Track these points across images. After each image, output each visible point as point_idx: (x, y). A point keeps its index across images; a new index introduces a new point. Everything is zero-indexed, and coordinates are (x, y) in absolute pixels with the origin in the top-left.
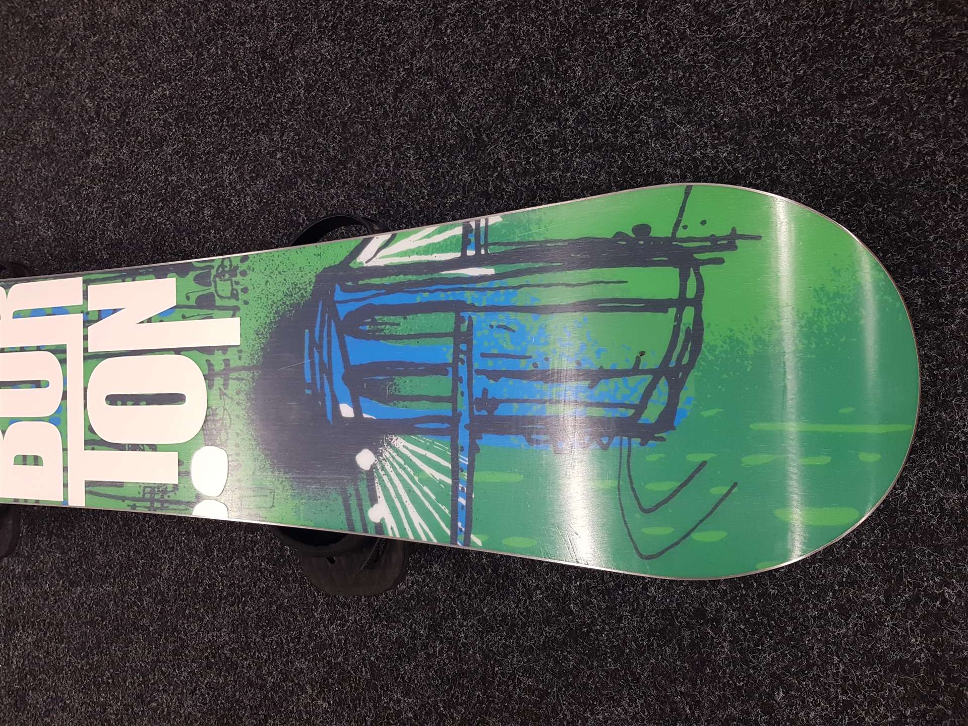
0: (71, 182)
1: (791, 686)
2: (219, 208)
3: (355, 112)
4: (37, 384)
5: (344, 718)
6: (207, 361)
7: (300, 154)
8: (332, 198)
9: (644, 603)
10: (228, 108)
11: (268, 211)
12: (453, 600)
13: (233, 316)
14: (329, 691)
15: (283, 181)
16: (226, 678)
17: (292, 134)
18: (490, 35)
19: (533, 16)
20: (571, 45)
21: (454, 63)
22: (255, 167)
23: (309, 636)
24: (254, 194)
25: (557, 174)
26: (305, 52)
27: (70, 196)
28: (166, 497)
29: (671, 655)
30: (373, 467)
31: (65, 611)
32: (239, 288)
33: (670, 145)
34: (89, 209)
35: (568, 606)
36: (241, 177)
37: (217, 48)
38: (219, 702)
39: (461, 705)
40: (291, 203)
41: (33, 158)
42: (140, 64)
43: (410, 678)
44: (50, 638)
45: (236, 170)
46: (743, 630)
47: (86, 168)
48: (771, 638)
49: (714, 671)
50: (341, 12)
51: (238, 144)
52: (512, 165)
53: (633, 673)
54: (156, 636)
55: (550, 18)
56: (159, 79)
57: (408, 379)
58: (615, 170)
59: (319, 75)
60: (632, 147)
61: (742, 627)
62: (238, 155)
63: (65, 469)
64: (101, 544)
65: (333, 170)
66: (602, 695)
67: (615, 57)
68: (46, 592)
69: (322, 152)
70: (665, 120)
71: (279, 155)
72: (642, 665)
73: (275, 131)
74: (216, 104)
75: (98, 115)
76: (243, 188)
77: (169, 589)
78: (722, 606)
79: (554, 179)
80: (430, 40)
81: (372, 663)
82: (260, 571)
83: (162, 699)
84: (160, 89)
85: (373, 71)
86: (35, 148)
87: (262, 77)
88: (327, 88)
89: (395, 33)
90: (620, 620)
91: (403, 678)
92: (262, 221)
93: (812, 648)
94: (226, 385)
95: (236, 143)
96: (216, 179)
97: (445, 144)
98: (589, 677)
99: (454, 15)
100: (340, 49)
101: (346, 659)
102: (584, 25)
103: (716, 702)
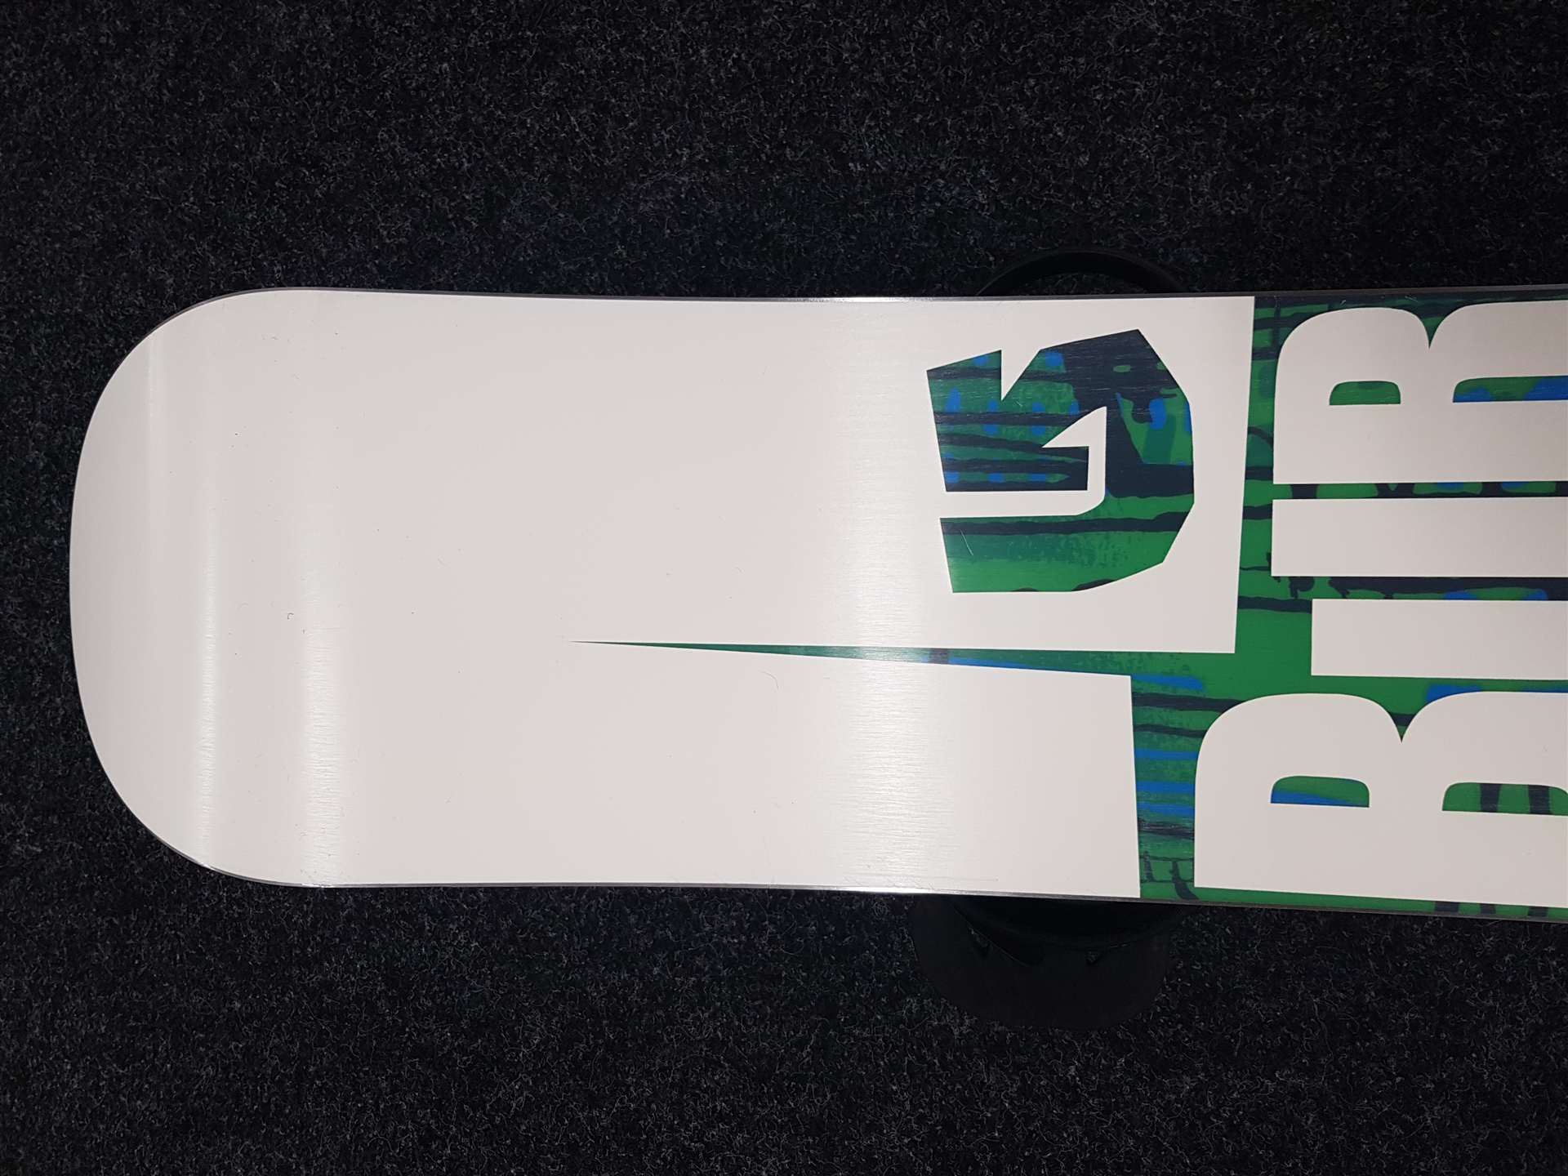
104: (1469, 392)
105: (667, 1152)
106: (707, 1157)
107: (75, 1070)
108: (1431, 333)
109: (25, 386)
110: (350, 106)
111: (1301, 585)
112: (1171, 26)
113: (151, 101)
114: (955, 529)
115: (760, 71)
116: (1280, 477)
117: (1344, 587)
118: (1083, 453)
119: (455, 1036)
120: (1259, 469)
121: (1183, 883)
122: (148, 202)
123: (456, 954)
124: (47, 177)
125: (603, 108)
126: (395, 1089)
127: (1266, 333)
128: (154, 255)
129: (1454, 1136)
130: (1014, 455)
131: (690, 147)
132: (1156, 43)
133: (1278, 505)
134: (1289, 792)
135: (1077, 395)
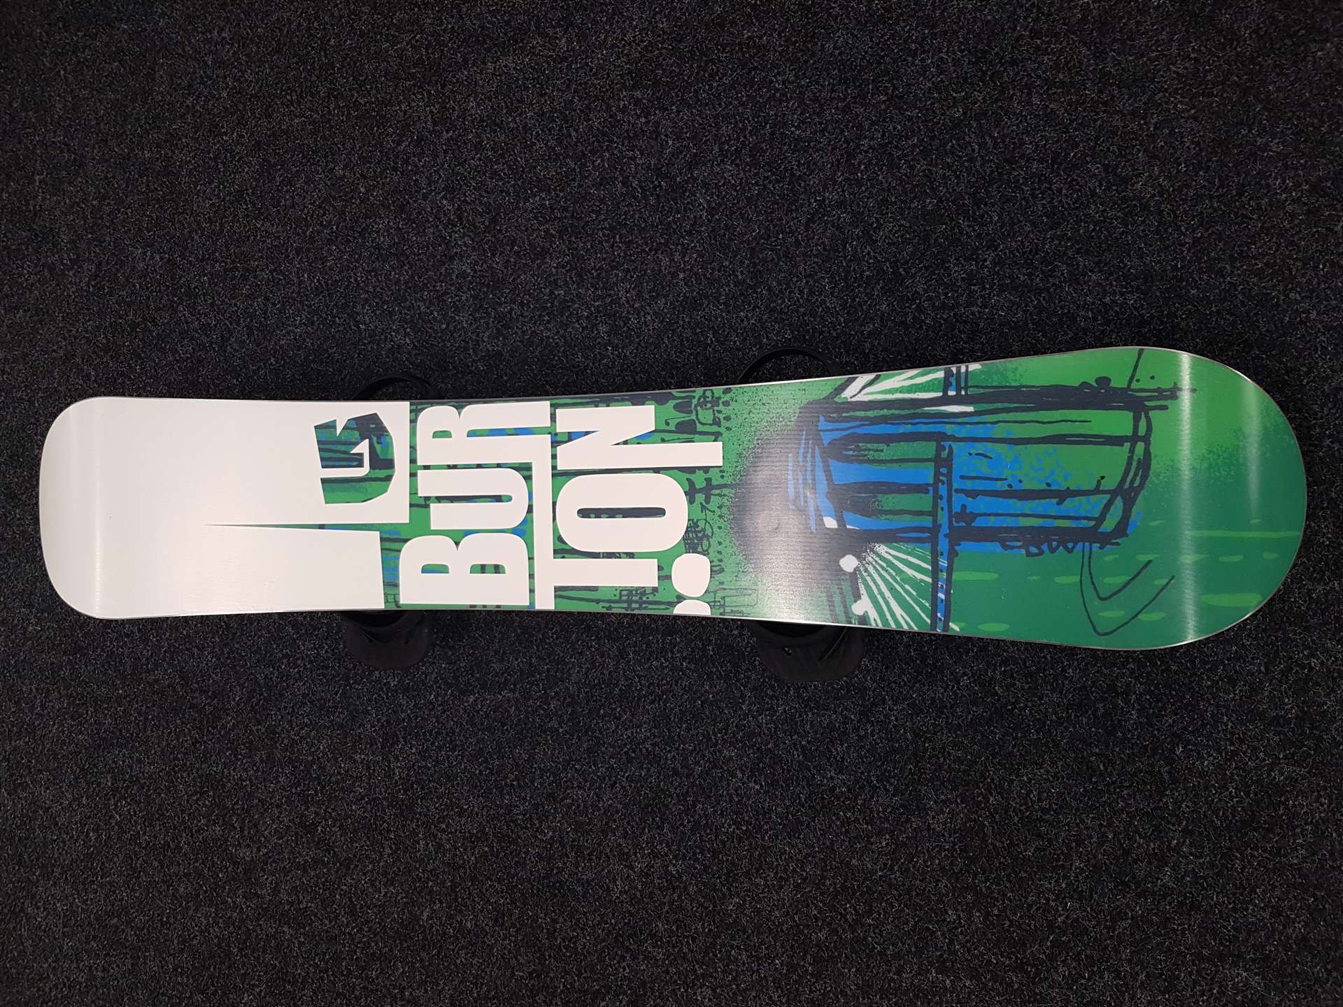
0: (432, 288)
1: (1188, 742)
2: (616, 325)
3: (763, 239)
4: (498, 499)
5: (777, 797)
6: (687, 479)
7: (705, 276)
8: (742, 321)
9: (1063, 683)
10: (619, 223)
11: (672, 330)
12: (883, 688)
13: (715, 441)
14: (760, 775)
15: (687, 303)
16: (648, 770)
17: (695, 256)
18: (906, 175)
19: (949, 160)
20: (987, 192)
21: (868, 198)
22: (654, 287)
23: (737, 726)
24: (655, 313)
25: (975, 309)
26: (706, 174)
27: (431, 302)
28: (644, 599)
29: (1087, 724)
30: (857, 569)
31: (455, 719)
32: (721, 416)
33: (1082, 290)
34: (457, 318)
35: (994, 688)
36: (639, 294)
37: (603, 161)
38: (643, 793)
39: (894, 777)
40: (697, 324)
41: (377, 259)
42: (510, 167)
43: (842, 758)
44: (440, 748)
45: (634, 288)
46: (1148, 700)
47: (450, 275)
48: (1172, 705)
49: (1124, 734)
50: (745, 137)
51: (634, 261)
52: (930, 299)
53: (1053, 740)
54: (568, 736)
55: (966, 164)
56: (535, 187)
57: (890, 497)
58: (1031, 309)
59: (723, 199)
60: (1047, 290)
61: (1148, 697)
62: (635, 273)
63: (531, 576)
64: (497, 652)
65: (742, 294)
66: (1026, 760)
67: (1030, 207)
68: (431, 703)
69: (730, 276)
70: (1077, 268)
71: (681, 276)
72: (1062, 733)
73: (676, 251)
74: (606, 219)
75: (460, 218)
76: (642, 306)
77: (579, 692)
78: (1131, 682)
79: (973, 313)
80: (842, 174)
81: (803, 747)
82: (682, 670)
83: (576, 795)
84: (537, 198)
85: (782, 199)
86: (378, 247)
87: (658, 196)
88: (732, 213)
89: (805, 163)
90: (1041, 698)
91: (835, 758)
92: (666, 340)
93: (1206, 711)
94: (707, 500)
95: (631, 261)
96: (610, 295)
97: (861, 274)
98: (1014, 746)
99: (867, 152)
100: (745, 174)
101: (776, 745)
102: (1000, 174)
103: (1126, 759)
104: (472, 434)
105: (286, 742)
106: (301, 742)
107: (54, 724)
108: (459, 414)
109: (33, 420)
110: (167, 295)
111: (427, 498)
112: (475, 272)
113: (85, 291)
114: (324, 481)
115: (327, 285)
116: (419, 463)
117: (440, 499)
118: (361, 455)
119: (206, 699)
120: (413, 461)
121: (396, 603)
122: (84, 337)
123: (207, 664)
124: (42, 324)
125: (267, 299)
126: (183, 723)
127: (413, 414)
128: (87, 361)
129: (560, 713)
130: (343, 456)
131: (301, 317)
132: (470, 278)
133: (419, 472)
134: (427, 569)
135: (360, 435)
